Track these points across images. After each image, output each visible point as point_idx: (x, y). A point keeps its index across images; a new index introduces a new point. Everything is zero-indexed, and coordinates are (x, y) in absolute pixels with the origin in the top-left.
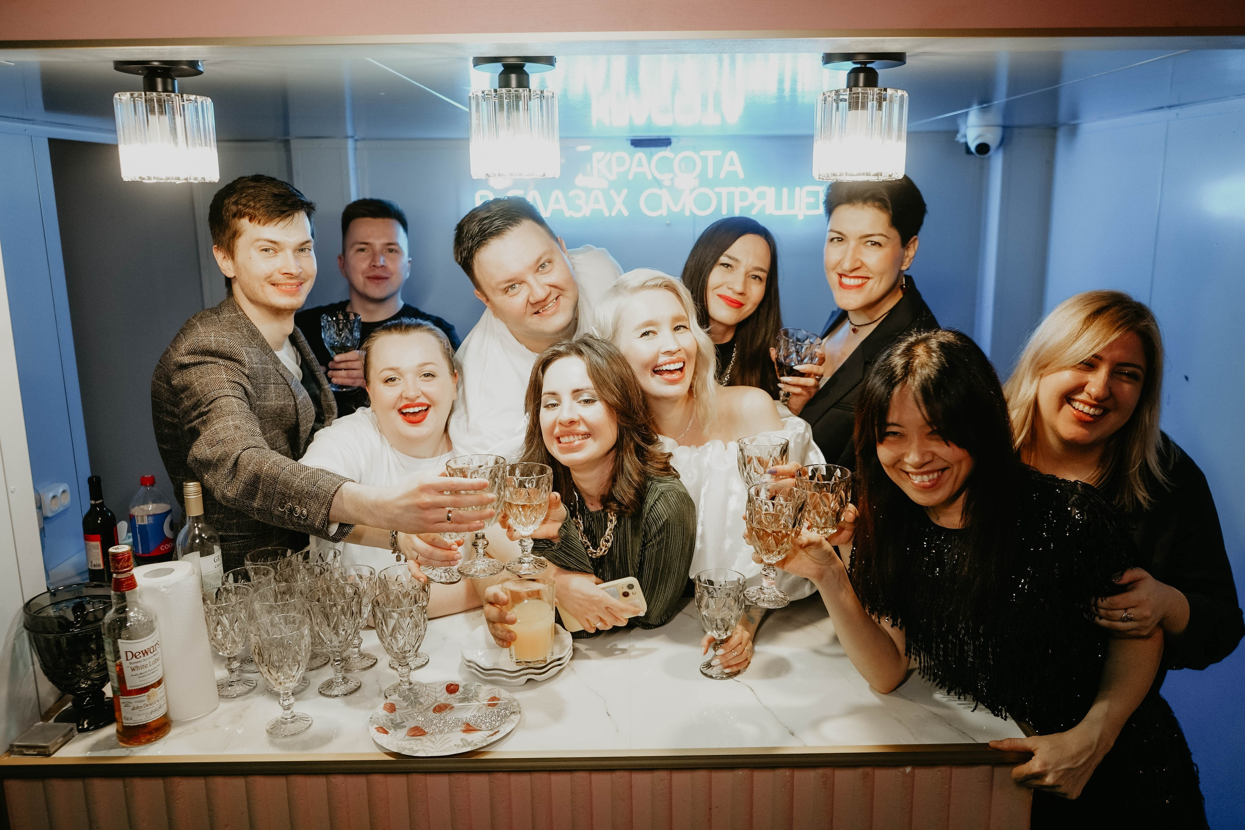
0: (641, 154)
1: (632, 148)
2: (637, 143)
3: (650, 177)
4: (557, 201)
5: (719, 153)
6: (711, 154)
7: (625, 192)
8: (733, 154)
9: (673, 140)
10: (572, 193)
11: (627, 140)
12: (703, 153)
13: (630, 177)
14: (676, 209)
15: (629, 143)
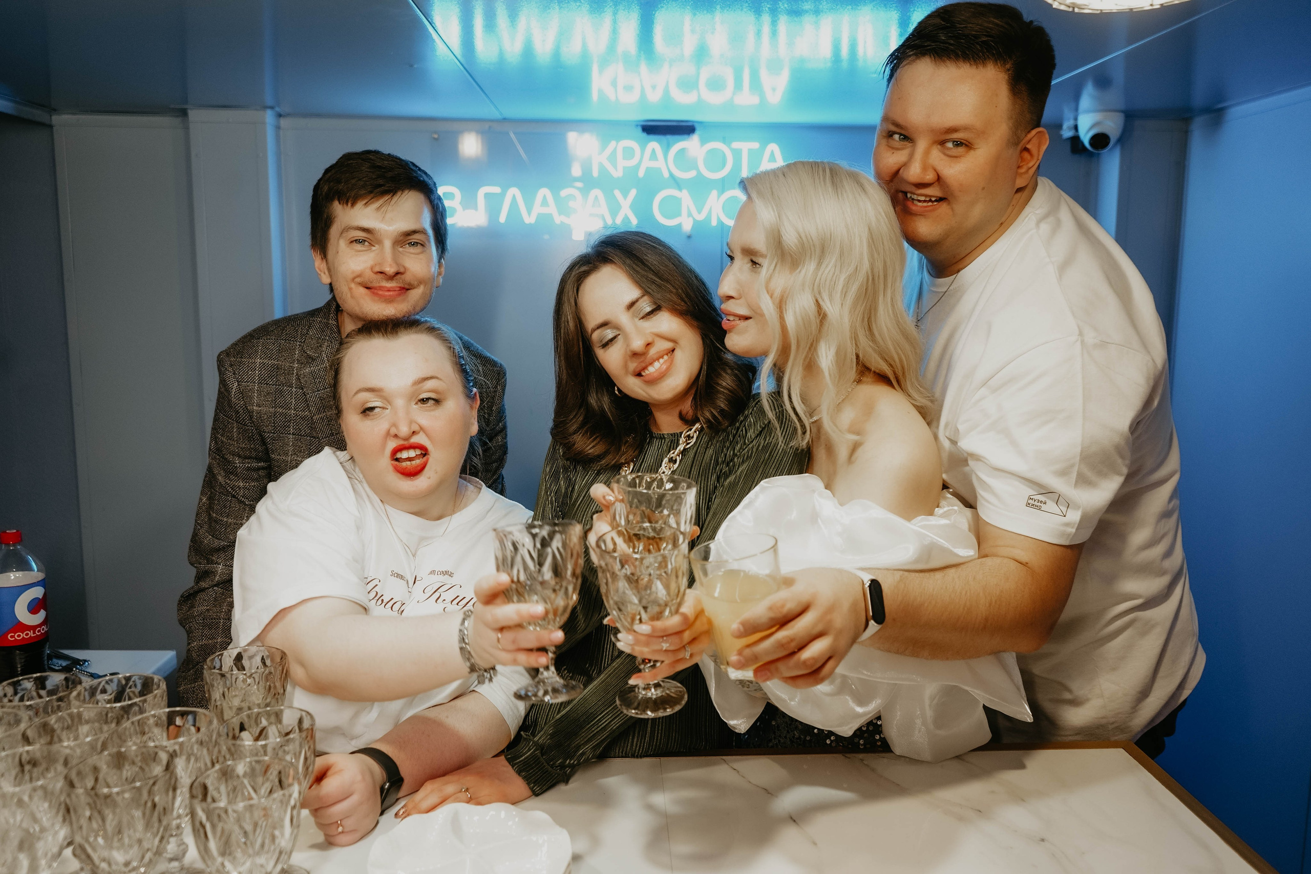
0: (654, 144)
1: (644, 135)
2: (652, 129)
3: (666, 175)
4: (545, 203)
5: (755, 145)
6: (746, 146)
7: (633, 193)
8: (774, 147)
9: (697, 126)
10: (564, 193)
11: (637, 126)
12: (736, 145)
13: (641, 174)
14: (700, 217)
15: (640, 129)
